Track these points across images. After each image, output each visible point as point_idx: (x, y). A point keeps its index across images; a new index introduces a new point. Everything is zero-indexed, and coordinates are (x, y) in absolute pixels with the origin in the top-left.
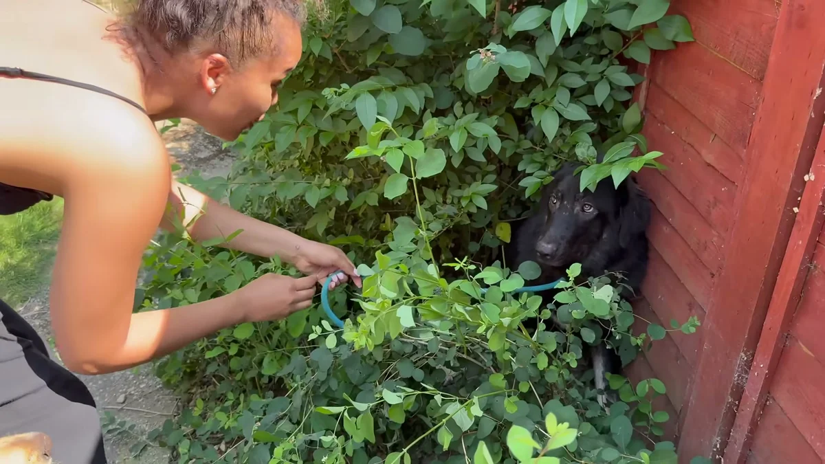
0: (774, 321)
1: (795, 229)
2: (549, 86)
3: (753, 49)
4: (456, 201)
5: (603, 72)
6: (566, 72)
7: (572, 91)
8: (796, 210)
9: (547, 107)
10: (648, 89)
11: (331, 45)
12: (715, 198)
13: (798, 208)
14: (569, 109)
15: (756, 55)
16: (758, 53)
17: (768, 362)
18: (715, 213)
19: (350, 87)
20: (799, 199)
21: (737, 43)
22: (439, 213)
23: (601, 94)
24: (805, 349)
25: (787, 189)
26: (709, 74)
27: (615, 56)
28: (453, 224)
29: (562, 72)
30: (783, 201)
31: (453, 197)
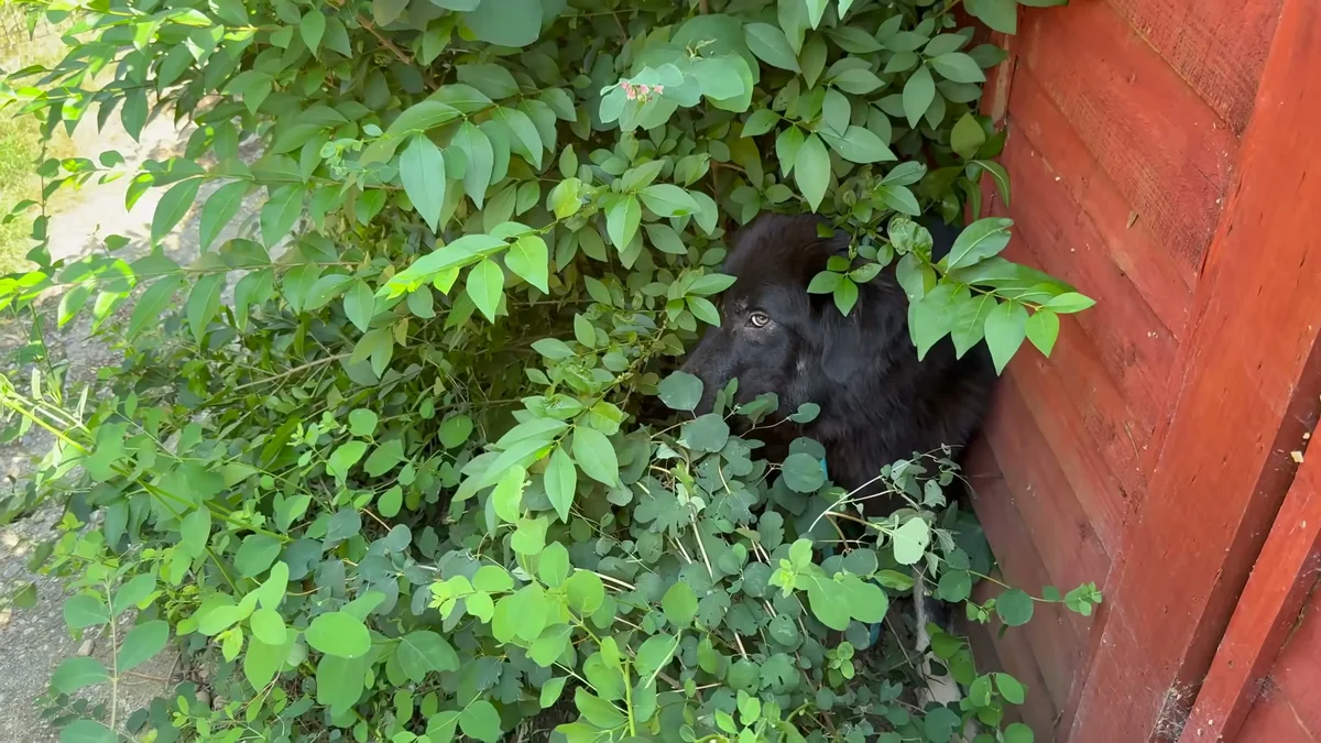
0: (1239, 650)
1: (1293, 492)
2: (810, 87)
3: (1222, 55)
4: (651, 304)
5: (921, 49)
6: (844, 54)
7: (855, 100)
8: (1297, 456)
9: (807, 133)
10: (1013, 74)
11: (348, 22)
12: (1133, 345)
13: (1303, 454)
14: (850, 139)
15: (1229, 70)
16: (1232, 66)
17: (1224, 719)
18: (1133, 376)
19: (384, 132)
20: (1306, 436)
21: (1190, 31)
22: (619, 330)
23: (917, 101)
24: (1300, 722)
25: (1281, 413)
26: (1129, 80)
27: (947, 8)
28: (648, 353)
29: (836, 55)
30: (1270, 433)
31: (645, 297)
